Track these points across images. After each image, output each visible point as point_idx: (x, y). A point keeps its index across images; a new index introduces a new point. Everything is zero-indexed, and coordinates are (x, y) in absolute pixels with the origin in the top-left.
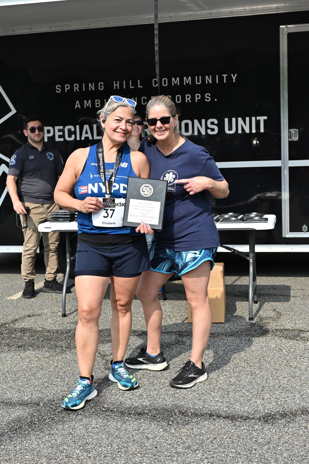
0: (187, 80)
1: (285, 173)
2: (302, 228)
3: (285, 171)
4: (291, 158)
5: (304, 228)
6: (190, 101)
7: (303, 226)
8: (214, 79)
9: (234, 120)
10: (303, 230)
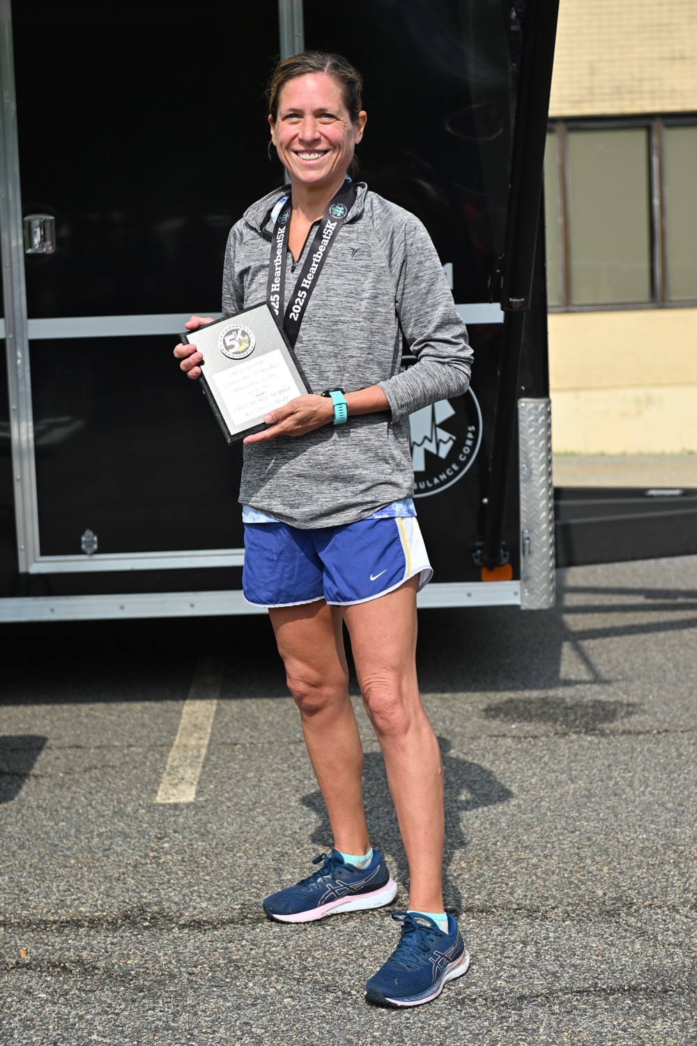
1: (19, 362)
2: (80, 543)
3: (19, 354)
4: (35, 312)
5: (86, 541)
7: (83, 534)
10: (83, 546)
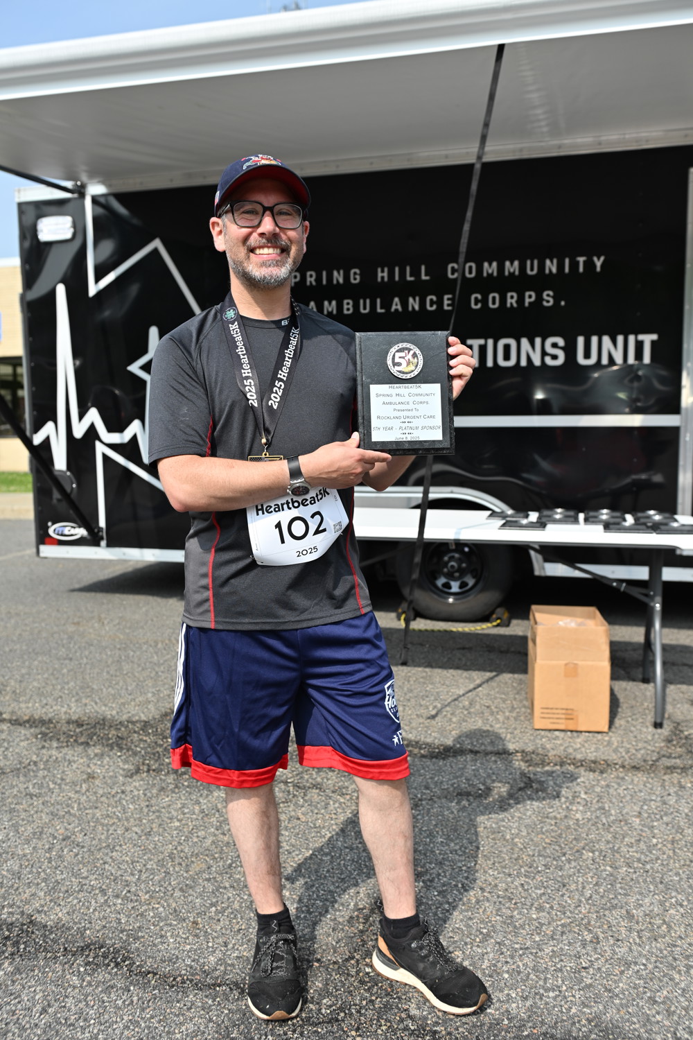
0: (512, 267)
1: (687, 439)
3: (688, 435)
6: (515, 305)
8: (561, 266)
9: (594, 339)
